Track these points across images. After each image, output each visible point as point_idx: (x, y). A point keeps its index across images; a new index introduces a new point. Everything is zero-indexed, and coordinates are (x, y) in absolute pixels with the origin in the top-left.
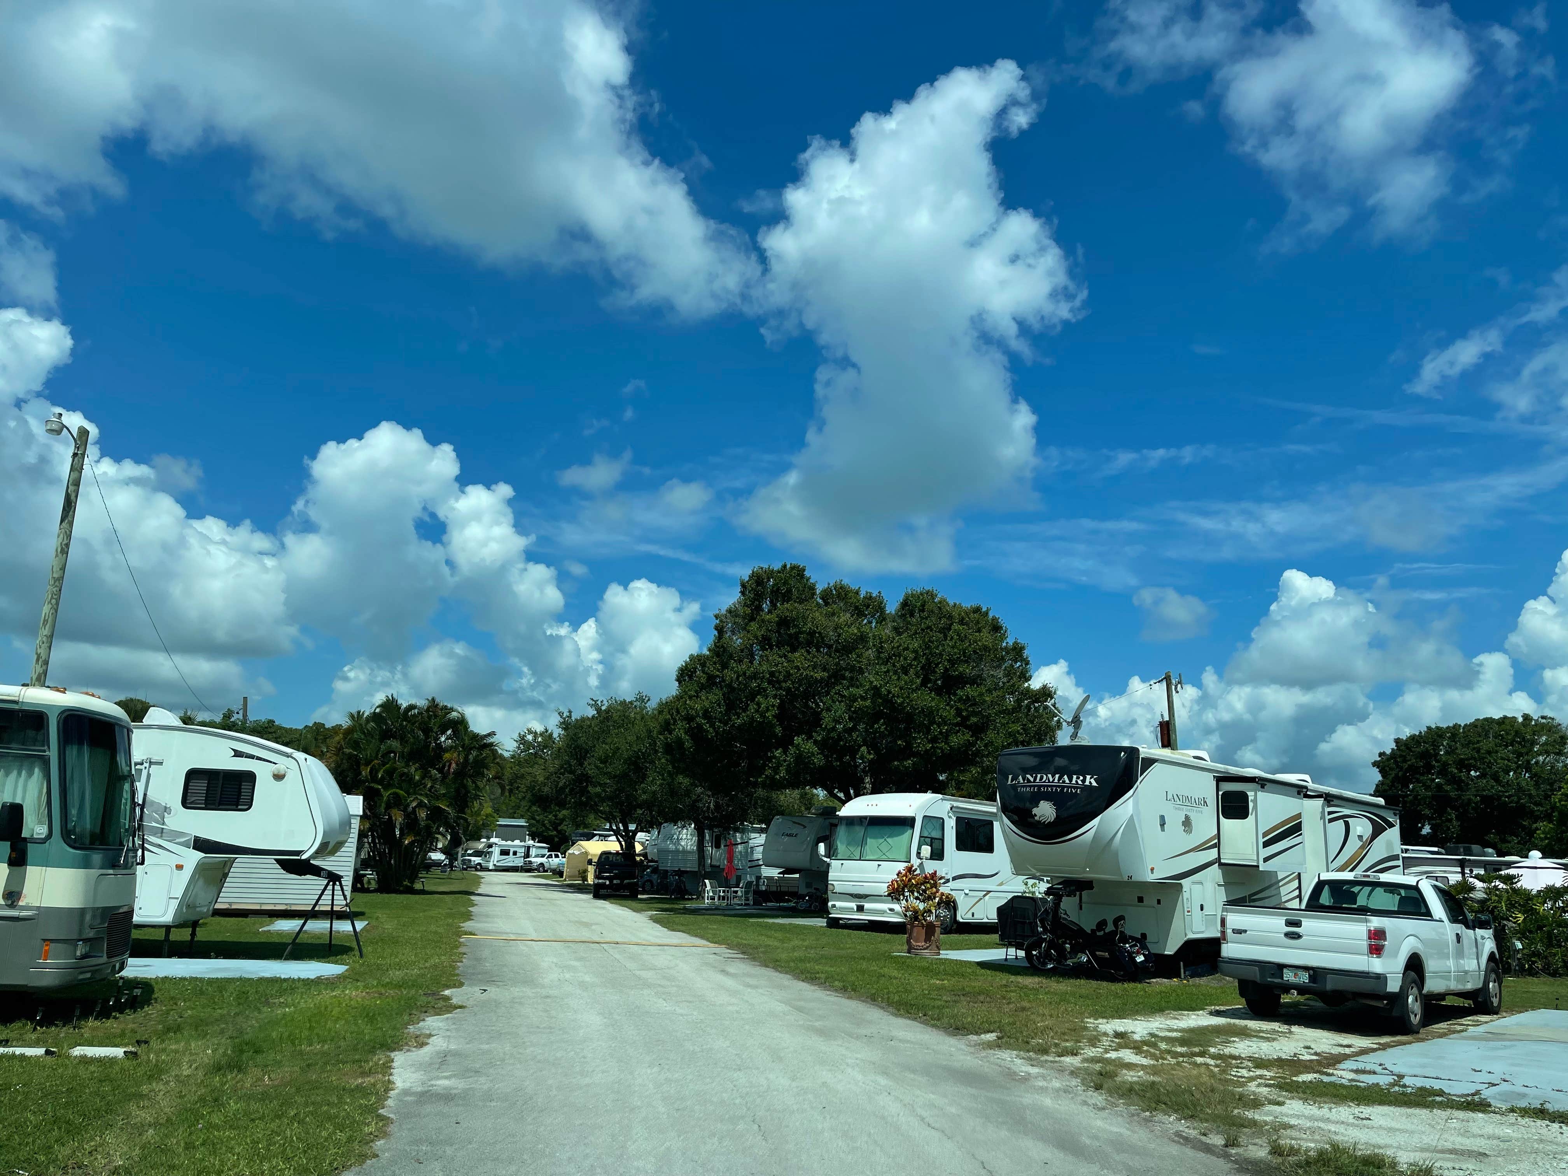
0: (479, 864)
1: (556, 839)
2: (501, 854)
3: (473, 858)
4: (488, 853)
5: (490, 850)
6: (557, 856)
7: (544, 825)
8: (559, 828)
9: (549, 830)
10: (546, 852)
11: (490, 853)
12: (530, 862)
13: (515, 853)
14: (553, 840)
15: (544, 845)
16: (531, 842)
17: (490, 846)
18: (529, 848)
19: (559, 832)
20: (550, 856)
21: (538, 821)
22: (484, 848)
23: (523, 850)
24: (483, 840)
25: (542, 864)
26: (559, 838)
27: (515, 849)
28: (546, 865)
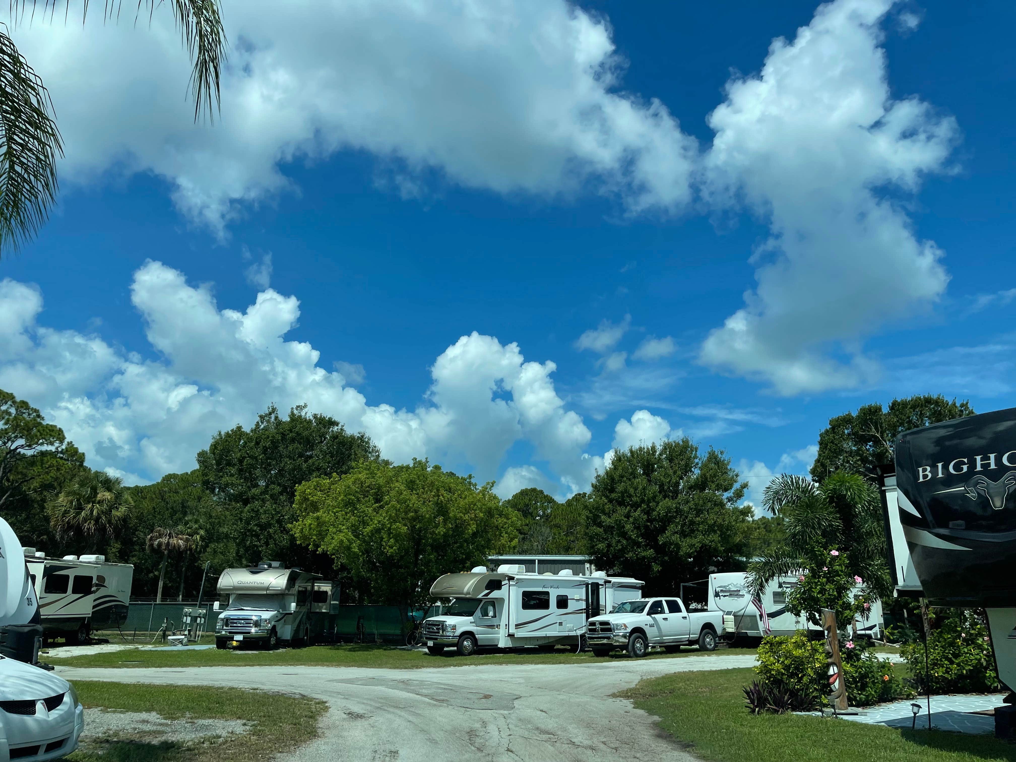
0: (469, 635)
1: (656, 568)
2: (526, 606)
3: (450, 620)
4: (493, 603)
5: (495, 594)
6: (674, 608)
7: (624, 535)
8: (661, 540)
9: (638, 545)
10: (637, 596)
11: (496, 604)
12: (606, 627)
13: (562, 602)
14: (649, 567)
15: (632, 580)
16: (599, 575)
17: (495, 584)
18: (595, 587)
19: (661, 550)
20: (656, 609)
21: (609, 529)
22: (477, 588)
23: (581, 593)
24: (477, 570)
25: (638, 631)
26: (663, 564)
27: (562, 592)
28: (651, 633)
